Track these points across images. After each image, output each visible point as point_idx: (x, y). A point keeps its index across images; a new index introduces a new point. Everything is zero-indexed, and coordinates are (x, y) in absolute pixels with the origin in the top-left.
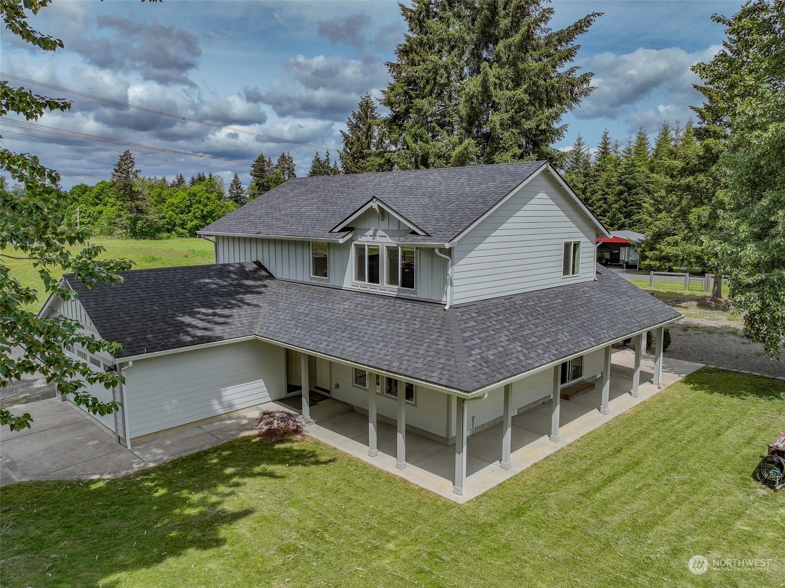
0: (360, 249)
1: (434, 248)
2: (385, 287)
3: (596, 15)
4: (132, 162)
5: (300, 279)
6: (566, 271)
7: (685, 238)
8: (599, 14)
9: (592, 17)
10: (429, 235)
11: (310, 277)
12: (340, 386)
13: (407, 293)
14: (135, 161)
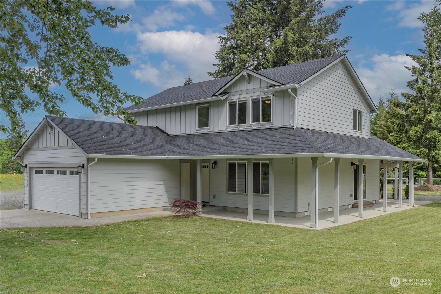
0: (232, 105)
1: (288, 90)
2: (250, 125)
3: (349, 7)
4: (23, 125)
5: (188, 132)
6: (355, 128)
7: (409, 146)
8: (350, 7)
9: (346, 8)
10: (283, 85)
11: (196, 129)
12: (216, 196)
13: (266, 125)
14: (25, 124)
